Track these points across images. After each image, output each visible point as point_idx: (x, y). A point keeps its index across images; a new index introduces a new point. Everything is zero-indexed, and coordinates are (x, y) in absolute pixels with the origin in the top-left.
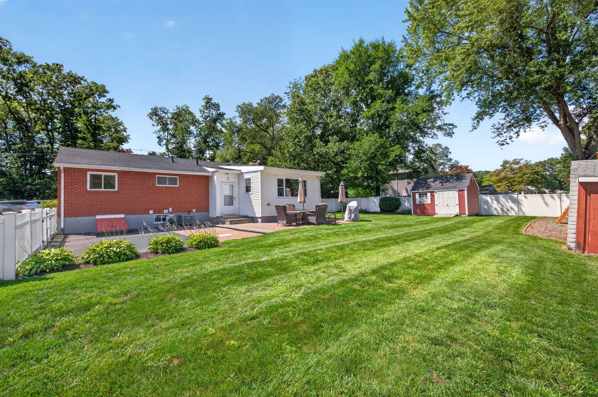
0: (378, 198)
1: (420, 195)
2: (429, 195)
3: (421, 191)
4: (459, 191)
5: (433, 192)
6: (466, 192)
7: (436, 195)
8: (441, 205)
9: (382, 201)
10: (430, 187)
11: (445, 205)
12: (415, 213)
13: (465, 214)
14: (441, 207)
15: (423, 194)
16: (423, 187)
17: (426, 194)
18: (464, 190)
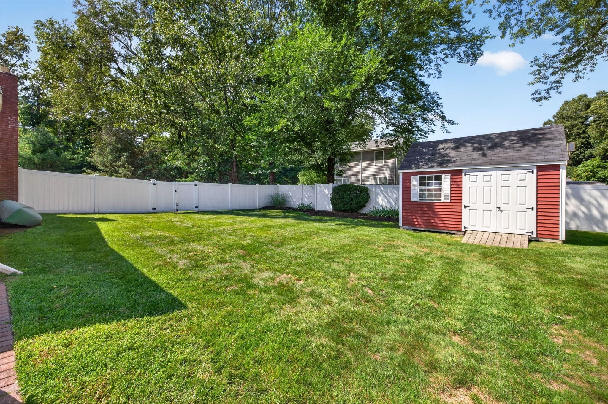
0: (331, 185)
1: (421, 179)
2: (446, 179)
3: (425, 169)
4: (540, 169)
5: (459, 172)
6: (563, 172)
7: (466, 181)
8: (480, 206)
9: (336, 191)
10: (449, 161)
11: (493, 206)
12: (409, 223)
13: (556, 237)
14: (480, 212)
15: (429, 179)
16: (430, 160)
17: (439, 178)
18: (557, 168)
